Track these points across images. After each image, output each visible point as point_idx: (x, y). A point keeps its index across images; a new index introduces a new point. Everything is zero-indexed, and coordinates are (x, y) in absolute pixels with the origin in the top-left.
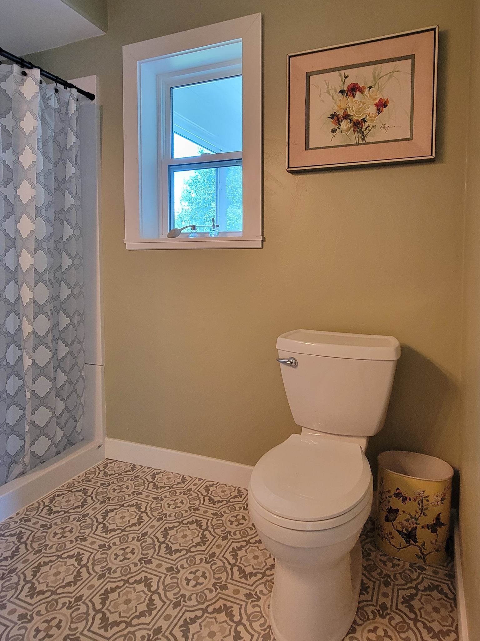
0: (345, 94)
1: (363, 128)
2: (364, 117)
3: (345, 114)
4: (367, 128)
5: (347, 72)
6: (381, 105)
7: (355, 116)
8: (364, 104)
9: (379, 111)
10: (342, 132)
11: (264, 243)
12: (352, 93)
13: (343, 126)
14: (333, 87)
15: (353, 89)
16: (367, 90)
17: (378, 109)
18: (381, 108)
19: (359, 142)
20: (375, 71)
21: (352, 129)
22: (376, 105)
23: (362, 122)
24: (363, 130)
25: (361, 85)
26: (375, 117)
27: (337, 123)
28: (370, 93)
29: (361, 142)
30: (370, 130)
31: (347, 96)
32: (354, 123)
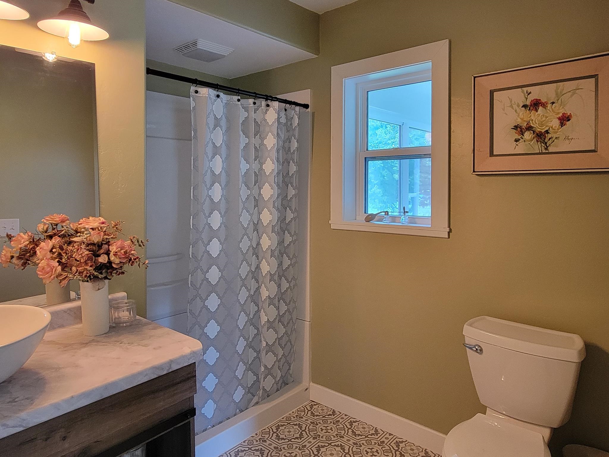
0: (528, 109)
1: (546, 139)
2: (547, 129)
3: (528, 126)
4: (550, 139)
5: (529, 89)
6: (564, 119)
7: (538, 128)
8: (547, 117)
9: (562, 125)
10: (525, 141)
11: (451, 234)
12: (535, 108)
13: (527, 137)
14: (516, 103)
15: (536, 104)
16: (549, 106)
17: (561, 122)
18: (564, 122)
19: (542, 151)
20: (557, 88)
21: (535, 139)
22: (559, 119)
23: (545, 134)
24: (546, 141)
25: (543, 101)
26: (558, 129)
27: (520, 134)
28: (553, 107)
29: (544, 151)
30: (553, 141)
31: (529, 110)
32: (537, 134)
